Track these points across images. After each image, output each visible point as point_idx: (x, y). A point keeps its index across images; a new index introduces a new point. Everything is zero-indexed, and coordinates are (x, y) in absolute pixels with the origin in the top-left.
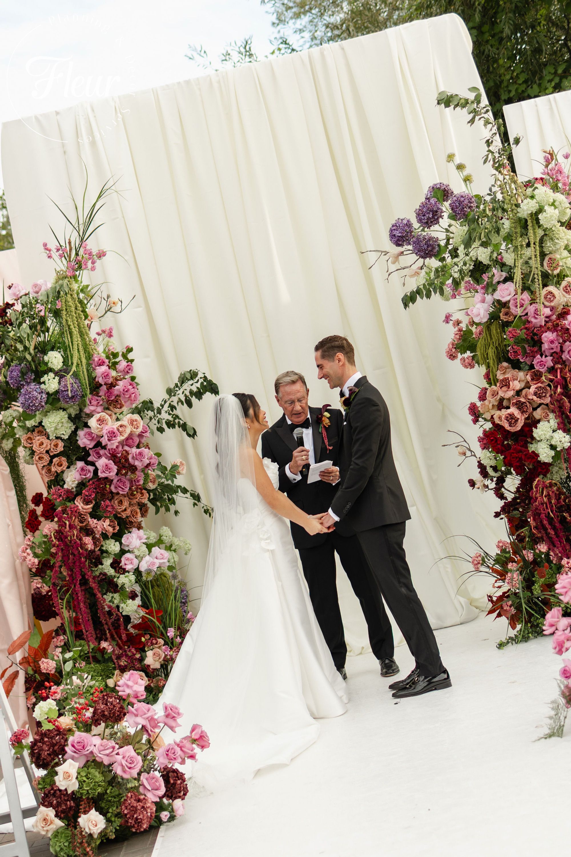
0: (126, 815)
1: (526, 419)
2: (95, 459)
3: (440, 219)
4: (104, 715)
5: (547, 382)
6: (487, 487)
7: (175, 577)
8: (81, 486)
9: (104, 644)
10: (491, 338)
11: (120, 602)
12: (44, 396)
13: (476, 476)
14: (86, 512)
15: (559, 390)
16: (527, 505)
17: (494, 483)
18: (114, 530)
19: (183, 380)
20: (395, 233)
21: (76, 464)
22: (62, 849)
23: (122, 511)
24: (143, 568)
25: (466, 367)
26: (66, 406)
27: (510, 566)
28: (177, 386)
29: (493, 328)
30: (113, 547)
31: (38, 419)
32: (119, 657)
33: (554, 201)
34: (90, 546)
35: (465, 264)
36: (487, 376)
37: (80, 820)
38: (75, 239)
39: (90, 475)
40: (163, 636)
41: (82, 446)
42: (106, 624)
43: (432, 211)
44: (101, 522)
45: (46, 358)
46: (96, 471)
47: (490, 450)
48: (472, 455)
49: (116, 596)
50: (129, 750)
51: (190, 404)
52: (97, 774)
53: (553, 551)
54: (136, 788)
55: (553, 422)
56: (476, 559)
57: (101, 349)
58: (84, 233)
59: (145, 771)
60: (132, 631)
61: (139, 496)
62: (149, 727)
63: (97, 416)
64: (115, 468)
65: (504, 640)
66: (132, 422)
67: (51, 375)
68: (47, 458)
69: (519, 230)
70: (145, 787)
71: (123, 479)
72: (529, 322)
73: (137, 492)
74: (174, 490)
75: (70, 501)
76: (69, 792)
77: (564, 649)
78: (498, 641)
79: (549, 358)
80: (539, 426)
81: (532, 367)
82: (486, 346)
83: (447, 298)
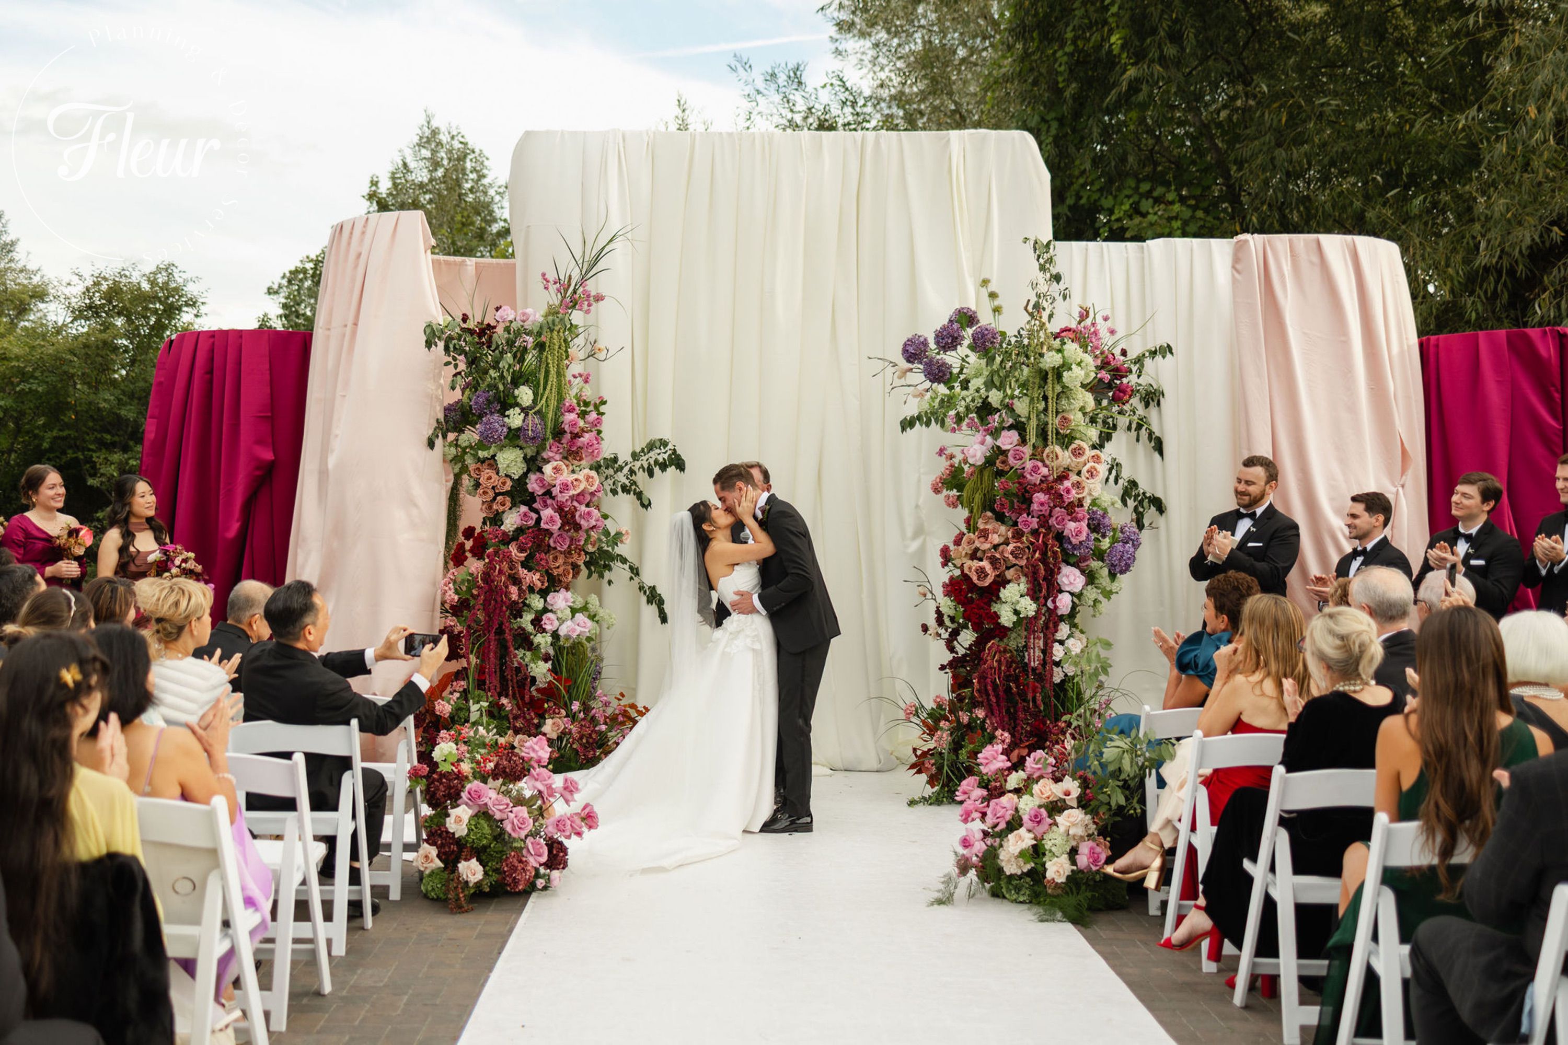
0: (505, 872)
1: (996, 576)
2: (540, 507)
3: (959, 347)
4: (504, 772)
5: (1027, 544)
6: (939, 635)
7: (594, 650)
8: (519, 532)
9: (504, 701)
10: (981, 484)
11: (530, 662)
12: (505, 430)
13: (932, 622)
14: (518, 560)
15: (1037, 555)
16: (977, 665)
17: (947, 634)
18: (542, 585)
19: (651, 446)
20: (909, 348)
21: (519, 507)
22: (433, 889)
23: (555, 568)
24: (563, 632)
25: (949, 505)
26: (524, 445)
27: (942, 724)
28: (643, 450)
29: (986, 474)
30: (537, 602)
31: (492, 452)
32: (516, 718)
33: (1081, 361)
34: (514, 597)
35: (973, 400)
36: (968, 521)
37: (459, 865)
38: (576, 276)
39: (531, 523)
40: (566, 706)
41: (530, 490)
42: (512, 681)
43: (952, 336)
44: (531, 574)
45: (516, 392)
46: (539, 520)
47: (952, 598)
48: (932, 599)
49: (528, 654)
50: (523, 811)
51: (651, 474)
52: (486, 826)
53: (990, 719)
54: (521, 848)
55: (1023, 586)
56: (910, 708)
57: (573, 392)
58: (587, 272)
59: (532, 835)
60: (534, 693)
61: (575, 556)
62: (545, 795)
63: (555, 464)
64: (559, 523)
65: (916, 798)
66: (587, 478)
67: (517, 410)
68: (491, 494)
69: (1037, 381)
70: (528, 851)
71: (565, 535)
72: (1024, 477)
73: (575, 552)
74: (612, 557)
75: (504, 544)
76: (457, 836)
77: (970, 819)
78: (910, 798)
79: (1035, 520)
80: (1008, 586)
81: (1015, 524)
82: (975, 490)
83: (946, 431)
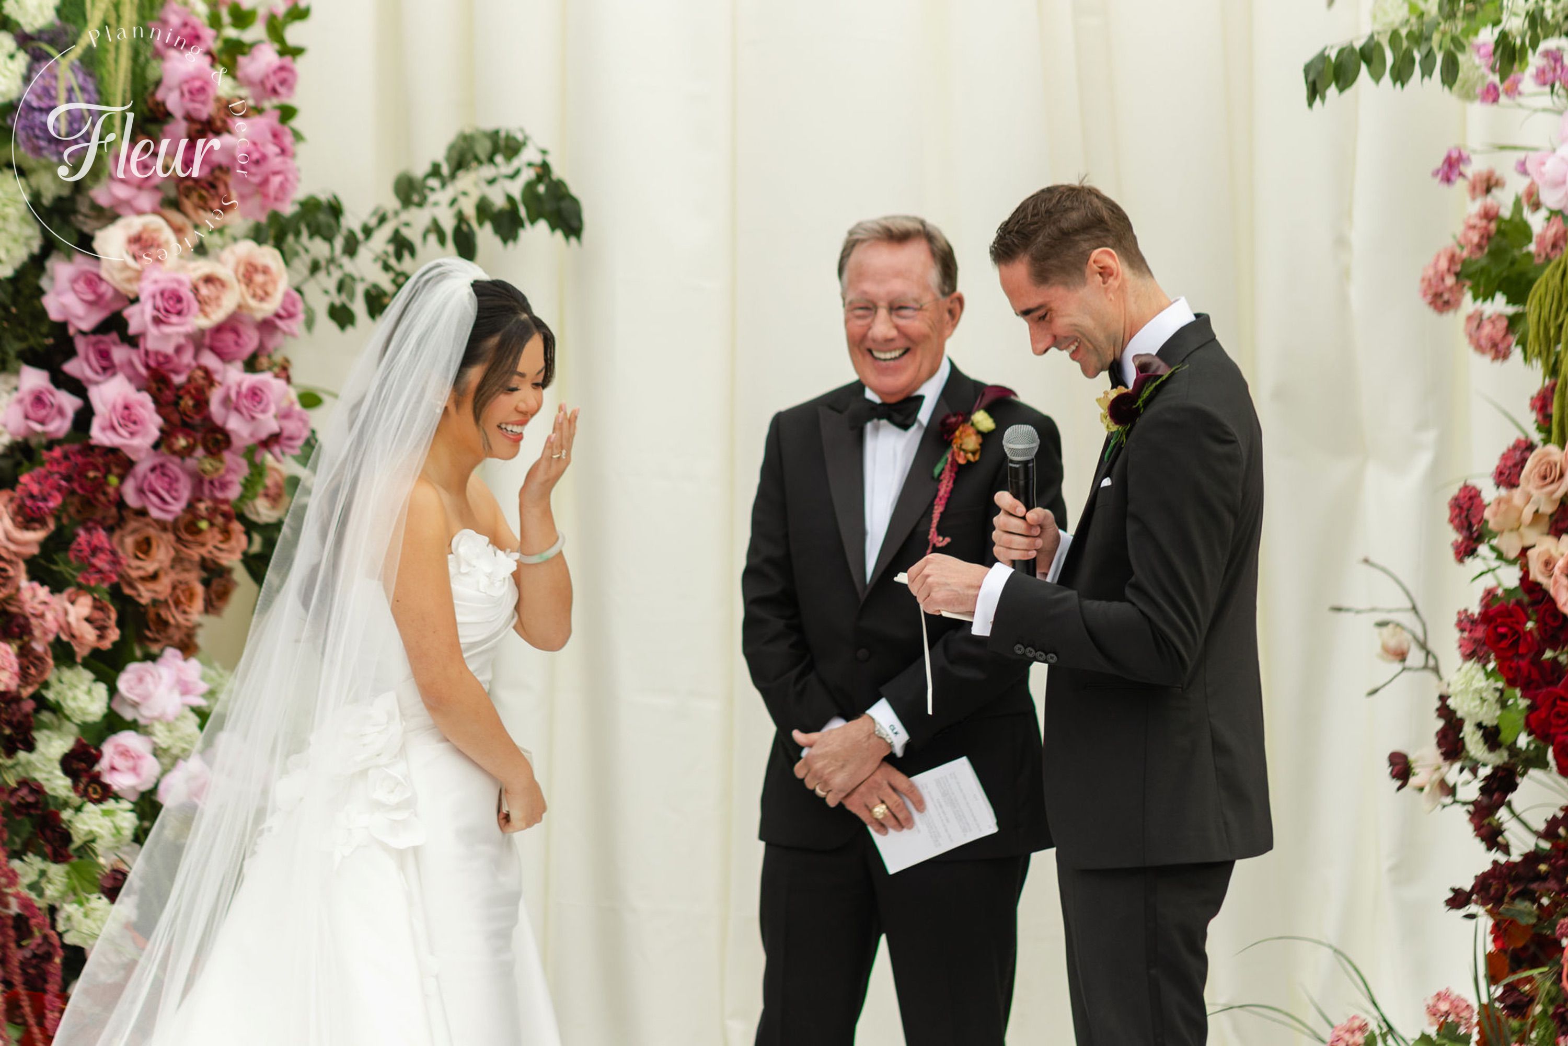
2: (89, 373)
6: (1451, 791)
8: (19, 456)
11: (63, 897)
14: (16, 554)
17: (1477, 785)
18: (101, 637)
19: (463, 156)
21: (17, 372)
23: (143, 579)
25: (1479, 348)
26: (30, 160)
28: (435, 171)
30: (83, 697)
34: (6, 679)
36: (1542, 403)
39: (60, 426)
41: (53, 315)
44: (60, 601)
46: (85, 416)
47: (1491, 666)
48: (1425, 667)
49: (57, 871)
51: (466, 250)
56: (1347, 1037)
61: (212, 538)
63: (130, 225)
64: (153, 423)
66: (250, 272)
67: (5, 41)
71: (174, 466)
73: (212, 524)
83: (1467, 96)
